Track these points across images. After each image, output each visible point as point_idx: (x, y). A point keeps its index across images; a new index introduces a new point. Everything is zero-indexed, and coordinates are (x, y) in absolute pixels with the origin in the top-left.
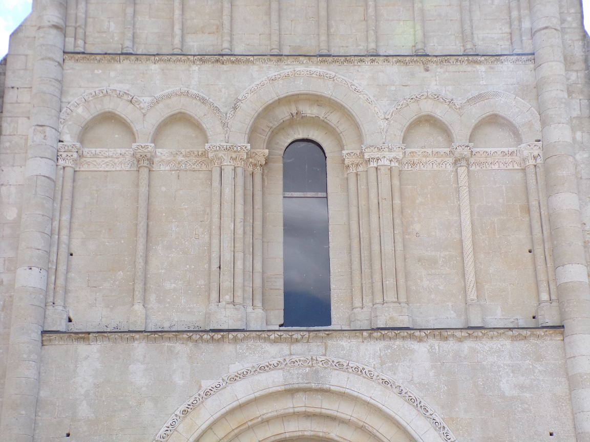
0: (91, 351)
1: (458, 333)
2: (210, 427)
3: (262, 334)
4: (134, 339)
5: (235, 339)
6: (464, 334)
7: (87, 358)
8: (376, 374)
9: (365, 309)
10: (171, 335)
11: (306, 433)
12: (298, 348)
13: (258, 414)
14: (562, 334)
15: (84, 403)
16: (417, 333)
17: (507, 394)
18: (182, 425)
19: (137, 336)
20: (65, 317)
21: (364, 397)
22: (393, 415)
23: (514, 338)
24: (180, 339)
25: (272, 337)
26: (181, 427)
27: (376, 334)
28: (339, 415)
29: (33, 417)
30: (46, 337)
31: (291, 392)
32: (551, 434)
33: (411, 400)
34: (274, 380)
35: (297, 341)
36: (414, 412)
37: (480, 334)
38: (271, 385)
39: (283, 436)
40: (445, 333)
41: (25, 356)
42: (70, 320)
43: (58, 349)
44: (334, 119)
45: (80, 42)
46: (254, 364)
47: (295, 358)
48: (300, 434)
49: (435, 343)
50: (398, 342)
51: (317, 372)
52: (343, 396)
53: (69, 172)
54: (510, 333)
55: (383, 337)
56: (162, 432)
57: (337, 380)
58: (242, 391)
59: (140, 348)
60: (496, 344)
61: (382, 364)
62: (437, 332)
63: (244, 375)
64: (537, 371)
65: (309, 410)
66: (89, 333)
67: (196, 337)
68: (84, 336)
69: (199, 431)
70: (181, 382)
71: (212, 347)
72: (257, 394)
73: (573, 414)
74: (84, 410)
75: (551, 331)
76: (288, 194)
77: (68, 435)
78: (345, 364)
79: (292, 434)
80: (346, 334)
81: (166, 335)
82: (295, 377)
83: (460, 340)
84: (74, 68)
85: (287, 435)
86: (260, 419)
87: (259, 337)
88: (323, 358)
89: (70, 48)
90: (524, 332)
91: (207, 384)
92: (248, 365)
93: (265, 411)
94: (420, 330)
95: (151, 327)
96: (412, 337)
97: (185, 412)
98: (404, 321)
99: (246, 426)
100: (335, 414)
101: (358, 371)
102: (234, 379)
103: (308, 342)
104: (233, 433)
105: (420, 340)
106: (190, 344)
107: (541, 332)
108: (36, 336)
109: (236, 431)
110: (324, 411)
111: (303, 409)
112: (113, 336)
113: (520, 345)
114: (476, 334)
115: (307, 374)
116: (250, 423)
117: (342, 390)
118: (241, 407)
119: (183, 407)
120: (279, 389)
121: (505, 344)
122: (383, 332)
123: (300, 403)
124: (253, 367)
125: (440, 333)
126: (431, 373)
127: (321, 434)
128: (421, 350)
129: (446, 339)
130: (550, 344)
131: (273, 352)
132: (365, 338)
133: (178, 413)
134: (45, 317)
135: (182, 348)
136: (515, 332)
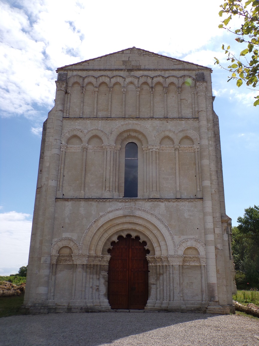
0: (69, 204)
1: (173, 200)
2: (102, 226)
3: (117, 200)
4: (81, 201)
5: (109, 201)
6: (175, 200)
7: (68, 206)
8: (149, 211)
9: (147, 193)
10: (91, 200)
11: (129, 228)
12: (127, 204)
13: (116, 222)
14: (203, 200)
15: (67, 218)
16: (161, 200)
17: (186, 218)
18: (94, 225)
19: (82, 200)
20: (62, 194)
21: (145, 218)
22: (154, 223)
23: (189, 202)
25: (120, 201)
26: (94, 226)
27: (149, 200)
28: (139, 223)
29: (53, 222)
30: (57, 200)
31: (125, 216)
32: (198, 229)
33: (159, 219)
34: (120, 213)
35: (127, 202)
36: (160, 222)
37: (179, 200)
38: (119, 214)
39: (123, 229)
40: (169, 200)
41: (51, 205)
42: (64, 195)
43: (60, 203)
44: (140, 137)
45: (68, 114)
46: (115, 208)
47: (126, 207)
48: (128, 228)
49: (167, 203)
50: (156, 202)
51: (132, 211)
52: (140, 218)
53: (64, 152)
54: (188, 200)
55: (152, 201)
56: (88, 227)
57: (138, 213)
58: (111, 216)
59: (83, 203)
60: (184, 203)
61: (151, 209)
62: (167, 200)
63: (112, 211)
64: (195, 211)
65: (130, 221)
66: (68, 199)
67: (98, 200)
68: (67, 200)
69: (99, 227)
70: (94, 213)
71: (103, 203)
72: (115, 217)
73: (204, 223)
74: (67, 220)
75: (200, 200)
76: (127, 159)
77: (63, 227)
78: (140, 209)
79: (125, 228)
80: (141, 200)
81: (90, 200)
82: (126, 212)
83: (174, 202)
84: (66, 122)
85: (124, 228)
86: (116, 224)
87: (116, 201)
88: (134, 207)
89: (65, 116)
90: (192, 200)
91: (101, 214)
92: (113, 209)
93: (118, 222)
94: (162, 199)
95: (86, 197)
96: (160, 201)
97: (95, 222)
98: (158, 196)
99: (112, 226)
100: (138, 223)
101: (144, 211)
102: (109, 213)
103: (130, 202)
104: (108, 228)
105: (162, 202)
106: (97, 202)
107: (197, 200)
108: (54, 199)
109: (109, 227)
110: (134, 222)
111: (128, 221)
112: (75, 200)
113: (191, 204)
114: (178, 200)
115: (129, 211)
116: (113, 225)
117: (139, 216)
118: (111, 220)
119: (94, 220)
120: (121, 215)
121: (186, 203)
122: (152, 200)
123: (128, 220)
124: (114, 209)
125: (168, 200)
126: (165, 212)
127: (134, 228)
128: (162, 205)
129: (170, 201)
130: (199, 203)
131: (120, 205)
132: (147, 201)
133: (93, 222)
134: (56, 194)
135: (94, 204)
136: (189, 200)
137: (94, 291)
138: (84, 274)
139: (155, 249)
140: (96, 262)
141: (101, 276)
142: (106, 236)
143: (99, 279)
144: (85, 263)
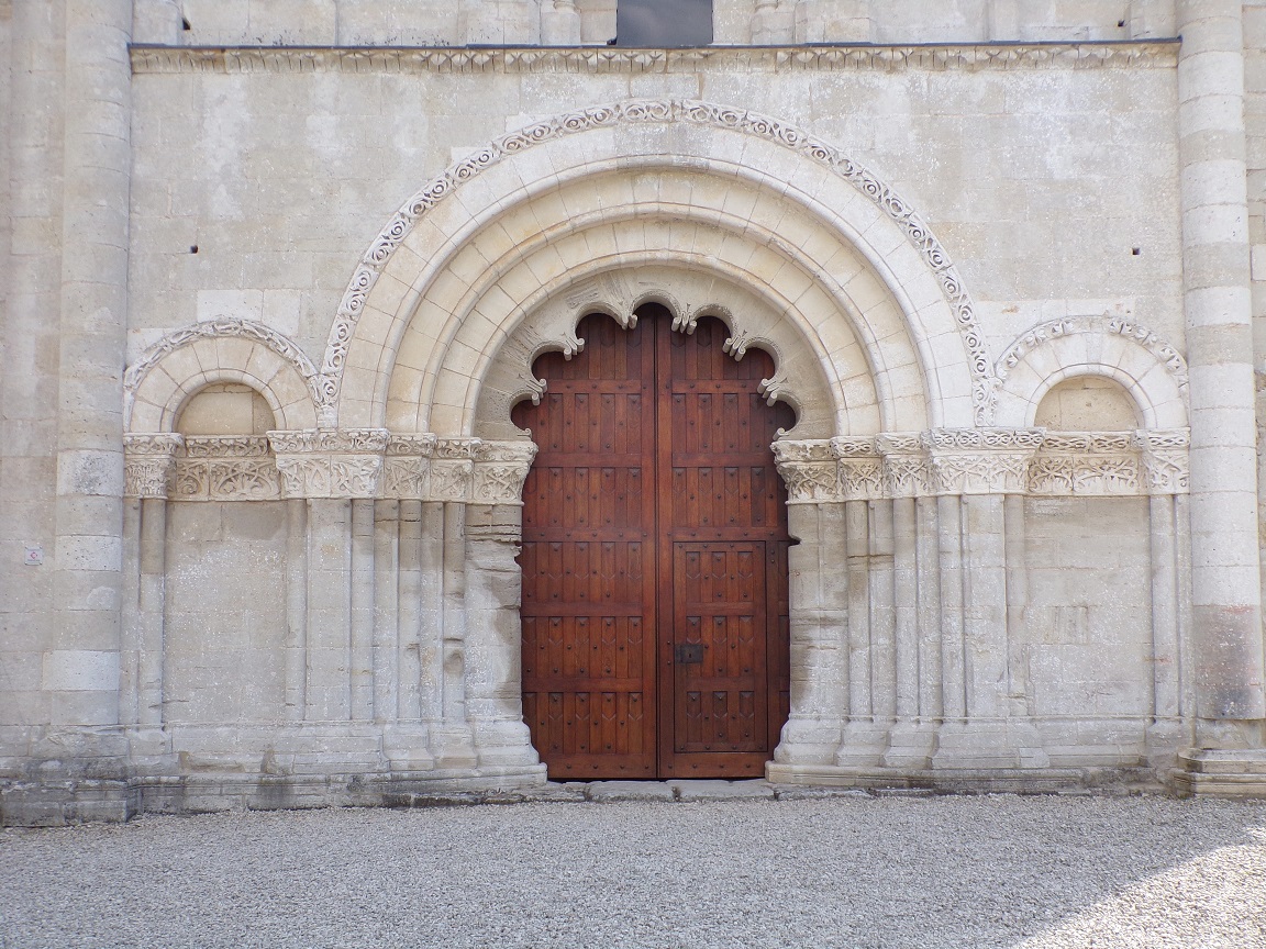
0: (230, 87)
1: (969, 55)
2: (471, 240)
3: (572, 57)
4: (313, 63)
5: (518, 63)
6: (982, 55)
7: (222, 100)
8: (801, 136)
9: (782, 8)
10: (388, 55)
11: (658, 255)
12: (645, 84)
13: (565, 215)
14: (1176, 54)
15: (222, 189)
16: (887, 54)
17: (1057, 177)
18: (414, 235)
19: (320, 57)
20: (174, 16)
21: (775, 183)
22: (833, 217)
23: (1079, 64)
24: (406, 64)
25: (593, 60)
26: (413, 240)
27: (803, 56)
28: (725, 218)
29: (124, 211)
30: (138, 56)
31: (631, 172)
32: (1135, 252)
33: (870, 189)
34: (595, 149)
35: (643, 69)
36: (873, 211)
37: (1013, 56)
38: (589, 158)
39: (614, 260)
40: (943, 55)
41: (97, 91)
42: (186, 26)
43: (162, 83)
46: (556, 116)
47: (638, 103)
48: (648, 256)
49: (921, 75)
50: (848, 73)
51: (682, 132)
52: (733, 181)
54: (1073, 53)
55: (818, 62)
56: (375, 247)
57: (722, 149)
58: (533, 169)
59: (326, 81)
60: (1043, 77)
61: (814, 116)
62: (926, 53)
63: (534, 137)
64: (1118, 130)
65: (665, 208)
66: (223, 49)
67: (438, 59)
68: (213, 56)
69: (449, 247)
70: (411, 151)
71: (470, 80)
72: (563, 176)
73: (1182, 211)
74: (222, 203)
75: (1156, 49)
77: (195, 250)
78: (740, 116)
79: (631, 257)
80: (744, 55)
81: (379, 56)
82: (639, 141)
83: (972, 68)
85: (623, 259)
86: (568, 226)
87: (566, 61)
88: (696, 104)
90: (1101, 52)
91: (462, 155)
92: (542, 117)
93: (578, 211)
94: (893, 47)
95: (348, 41)
96: (875, 61)
97: (420, 209)
98: (859, 30)
99: (542, 238)
100: (718, 216)
101: (766, 131)
102: (516, 145)
103: (665, 71)
104: (515, 253)
105: (892, 68)
106: (428, 76)
107: (1135, 51)
108: (118, 52)
109: (521, 249)
110: (694, 211)
111: (654, 207)
112: (272, 55)
113: (1091, 79)
114: (1004, 55)
115: (662, 136)
116: (549, 234)
117: (733, 168)
118: (532, 201)
119: (415, 199)
120: (606, 165)
121: (1060, 79)
122: (818, 51)
123: (648, 195)
124: (555, 121)
125: (932, 54)
126: (911, 136)
127: (688, 257)
128: (892, 89)
129: (944, 65)
130: (1150, 77)
131: (595, 91)
132: (781, 65)
133: (406, 210)
134: (133, 16)
135: (411, 84)
136: (1084, 52)
137: (435, 670)
138: (364, 562)
139: (838, 394)
140: (438, 487)
141: (475, 576)
142: (502, 311)
143: (461, 594)
144: (365, 489)
